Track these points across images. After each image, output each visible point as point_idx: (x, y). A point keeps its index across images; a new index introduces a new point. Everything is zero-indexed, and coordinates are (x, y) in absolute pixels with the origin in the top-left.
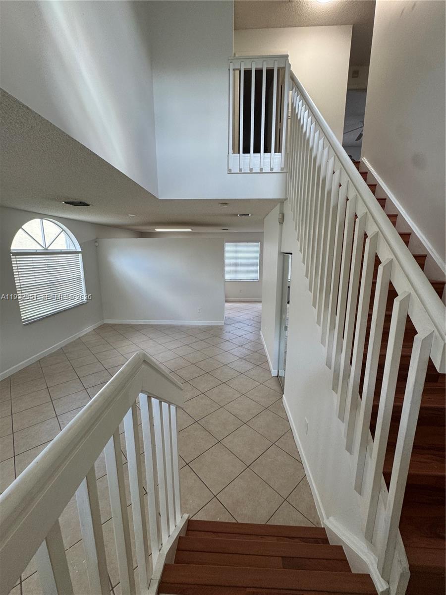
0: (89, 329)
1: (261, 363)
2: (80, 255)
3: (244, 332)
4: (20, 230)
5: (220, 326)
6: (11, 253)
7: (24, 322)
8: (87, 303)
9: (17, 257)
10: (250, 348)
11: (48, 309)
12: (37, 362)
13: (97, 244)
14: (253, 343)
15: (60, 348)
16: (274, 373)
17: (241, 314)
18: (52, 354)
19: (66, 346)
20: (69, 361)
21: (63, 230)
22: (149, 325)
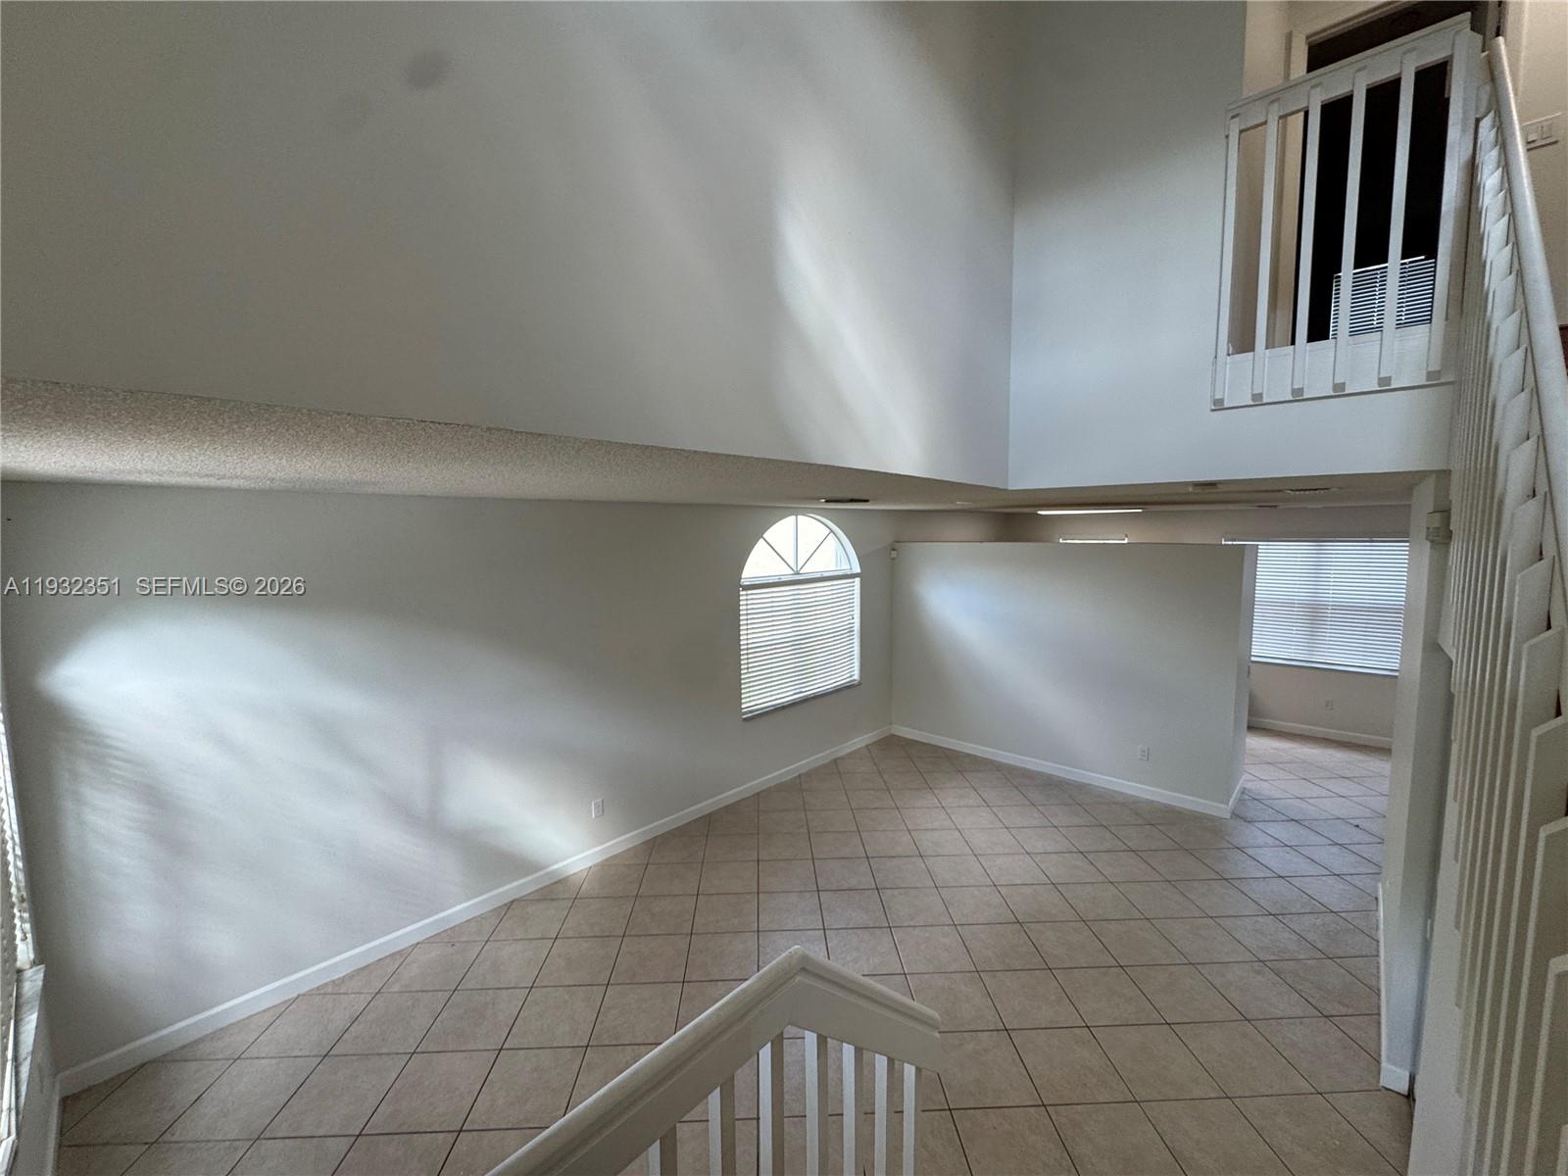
0: (859, 742)
1: (1344, 1010)
2: (858, 580)
3: (1305, 867)
4: (761, 541)
5: (1211, 818)
6: (741, 586)
7: (746, 713)
8: (859, 684)
9: (749, 592)
10: (1310, 936)
11: (785, 694)
12: (754, 795)
13: (894, 554)
14: (1330, 917)
15: (797, 774)
16: (1394, 1077)
17: (1316, 791)
18: (781, 784)
19: (809, 774)
20: (805, 810)
21: (832, 531)
22: (991, 762)
